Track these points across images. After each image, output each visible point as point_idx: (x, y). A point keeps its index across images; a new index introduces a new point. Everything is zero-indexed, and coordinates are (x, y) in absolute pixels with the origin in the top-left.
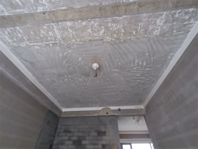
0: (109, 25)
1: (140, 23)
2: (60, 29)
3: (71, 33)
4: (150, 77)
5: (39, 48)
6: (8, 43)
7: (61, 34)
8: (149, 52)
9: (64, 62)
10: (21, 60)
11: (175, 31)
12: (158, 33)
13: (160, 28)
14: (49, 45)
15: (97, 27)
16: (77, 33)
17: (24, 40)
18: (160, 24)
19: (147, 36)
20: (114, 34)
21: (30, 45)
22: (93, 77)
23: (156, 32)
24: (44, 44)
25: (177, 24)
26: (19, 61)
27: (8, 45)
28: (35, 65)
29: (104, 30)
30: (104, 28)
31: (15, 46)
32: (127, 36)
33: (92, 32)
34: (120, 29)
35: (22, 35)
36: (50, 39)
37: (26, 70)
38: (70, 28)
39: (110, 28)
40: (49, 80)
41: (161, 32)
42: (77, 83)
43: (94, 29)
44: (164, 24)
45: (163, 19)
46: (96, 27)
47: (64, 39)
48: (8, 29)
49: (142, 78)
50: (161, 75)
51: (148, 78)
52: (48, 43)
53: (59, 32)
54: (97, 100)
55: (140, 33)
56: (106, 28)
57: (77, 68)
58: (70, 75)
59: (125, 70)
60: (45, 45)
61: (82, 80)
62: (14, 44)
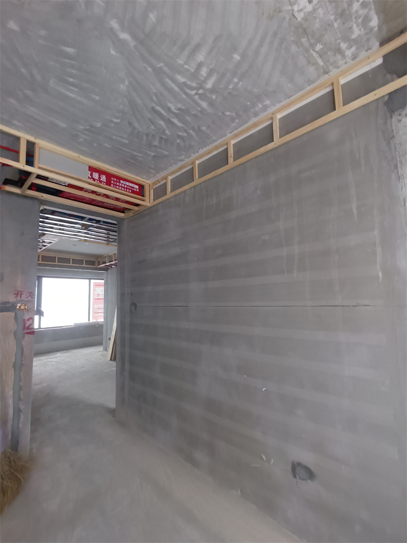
4: (191, 131)
8: (244, 56)
11: (318, 47)
12: (300, 17)
23: (302, 4)
25: (337, 31)
41: (306, 17)
49: (175, 121)
50: (214, 141)
51: (186, 131)
59: (153, 61)
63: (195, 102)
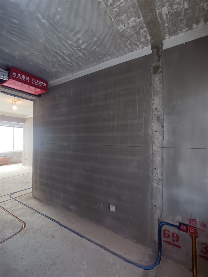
11: (128, 42)
13: (127, 27)
18: (130, 23)
19: (113, 22)
23: (121, 26)
25: (136, 38)
41: (123, 31)
44: (132, 27)
45: (135, 22)
49: (67, 58)
51: (71, 63)
59: (57, 33)
63: (76, 52)
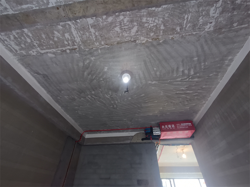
0: (144, 20)
1: (187, 15)
2: (79, 29)
3: (94, 33)
4: (199, 91)
5: (53, 56)
6: (14, 51)
7: (80, 35)
8: (198, 56)
9: (86, 73)
10: (32, 73)
11: (235, 25)
12: (212, 29)
13: (214, 20)
14: (65, 51)
15: (128, 24)
16: (101, 33)
17: (34, 46)
18: (214, 15)
19: (196, 33)
20: (150, 32)
21: (42, 53)
22: (124, 93)
23: (208, 27)
24: (59, 50)
25: (239, 13)
26: (29, 74)
27: (15, 53)
28: (49, 79)
29: (137, 27)
30: (138, 24)
31: (23, 54)
32: (169, 35)
33: (121, 31)
34: (159, 25)
35: (31, 40)
36: (67, 44)
37: (39, 85)
38: (91, 27)
39: (145, 24)
40: (68, 98)
41: (215, 26)
42: (102, 101)
43: (123, 26)
44: (220, 14)
45: (219, 8)
46: (126, 24)
47: (84, 42)
48: (14, 33)
49: (188, 92)
50: (215, 88)
51: (196, 92)
52: (64, 49)
53: (78, 33)
54: (129, 123)
55: (186, 29)
56: (139, 24)
57: (102, 81)
58: (94, 90)
59: (166, 82)
60: (60, 52)
61: (109, 97)
62: (22, 53)
63: (191, 81)
